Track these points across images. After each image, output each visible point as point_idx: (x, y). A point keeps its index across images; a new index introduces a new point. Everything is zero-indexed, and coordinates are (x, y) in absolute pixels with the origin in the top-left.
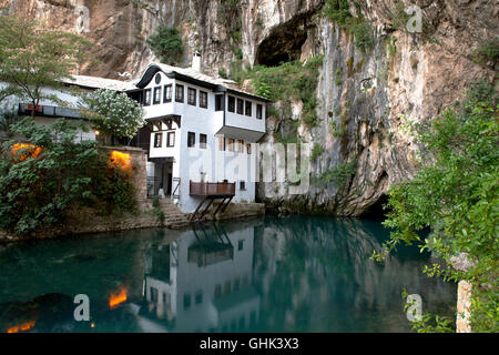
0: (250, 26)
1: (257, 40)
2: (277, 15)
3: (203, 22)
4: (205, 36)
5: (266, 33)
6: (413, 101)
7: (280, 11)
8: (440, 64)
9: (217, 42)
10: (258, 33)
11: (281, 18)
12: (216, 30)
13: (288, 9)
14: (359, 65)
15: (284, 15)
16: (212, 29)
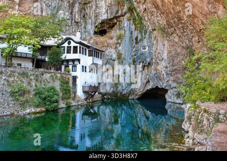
0: (93, 17)
1: (95, 23)
2: (106, 15)
3: (71, 13)
4: (72, 19)
5: (99, 21)
6: (163, 57)
7: (107, 13)
8: (173, 47)
9: (77, 22)
10: (96, 20)
11: (108, 16)
12: (77, 17)
13: (111, 13)
14: (140, 40)
15: (109, 15)
16: (75, 17)
